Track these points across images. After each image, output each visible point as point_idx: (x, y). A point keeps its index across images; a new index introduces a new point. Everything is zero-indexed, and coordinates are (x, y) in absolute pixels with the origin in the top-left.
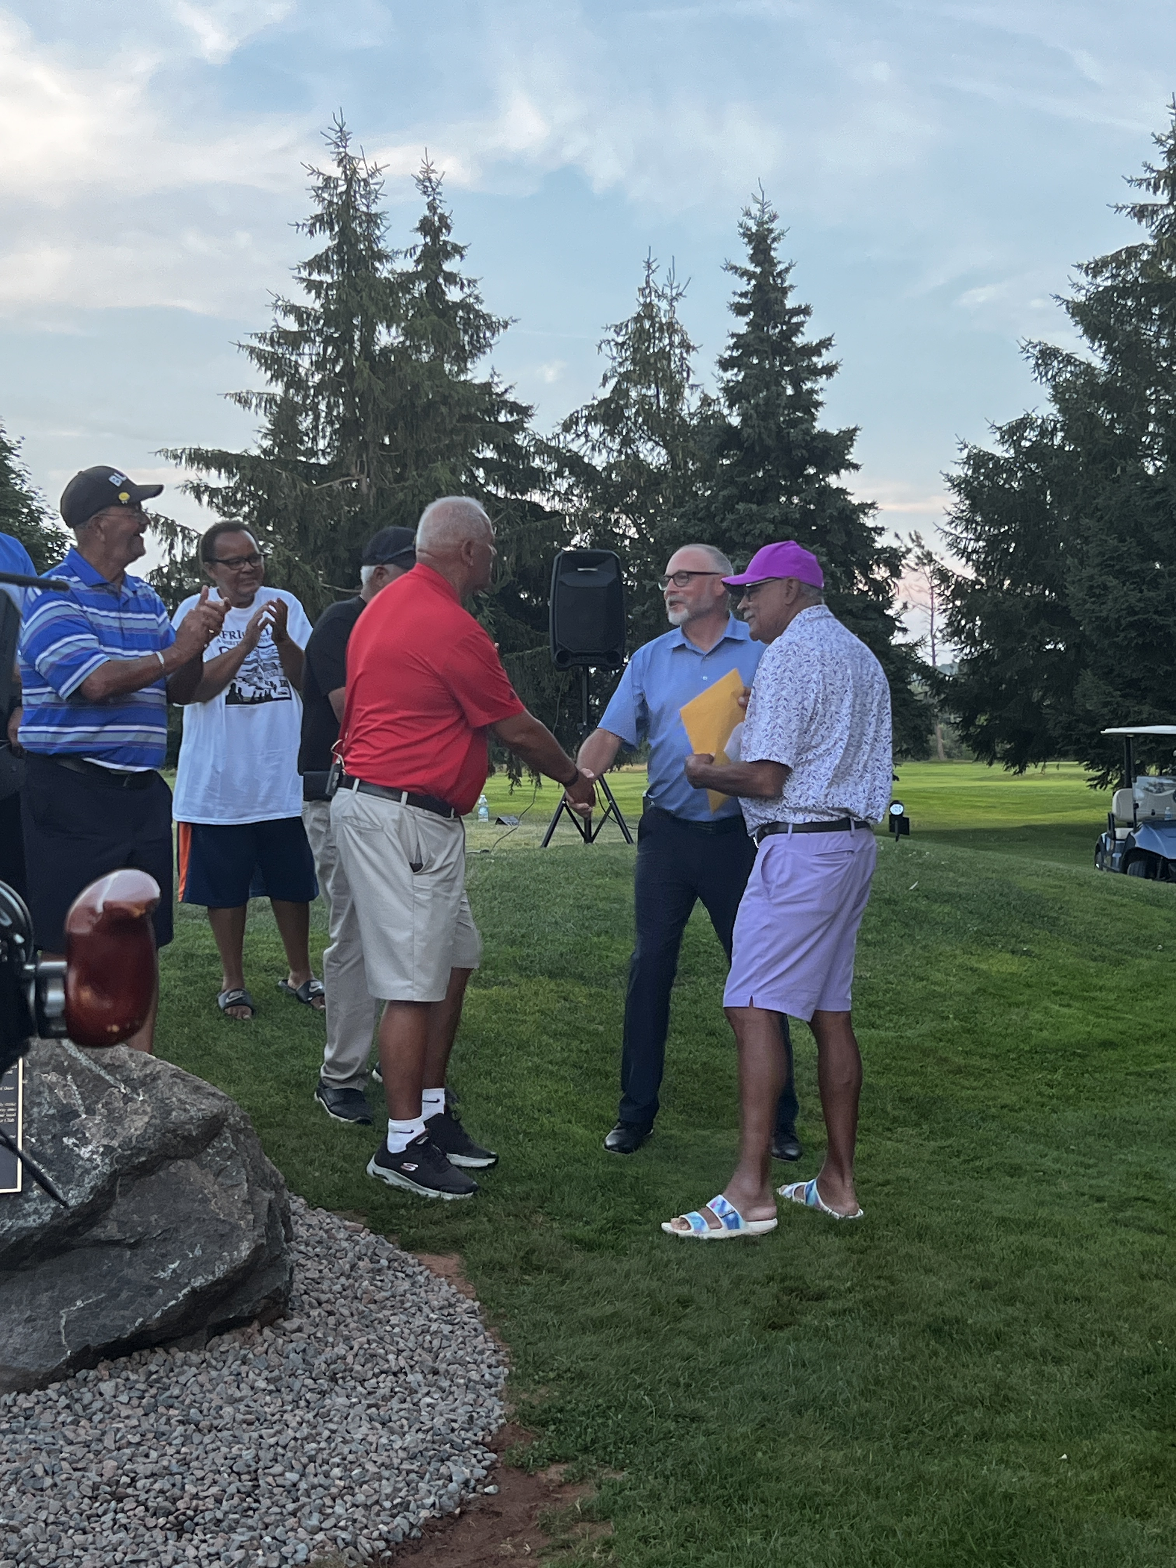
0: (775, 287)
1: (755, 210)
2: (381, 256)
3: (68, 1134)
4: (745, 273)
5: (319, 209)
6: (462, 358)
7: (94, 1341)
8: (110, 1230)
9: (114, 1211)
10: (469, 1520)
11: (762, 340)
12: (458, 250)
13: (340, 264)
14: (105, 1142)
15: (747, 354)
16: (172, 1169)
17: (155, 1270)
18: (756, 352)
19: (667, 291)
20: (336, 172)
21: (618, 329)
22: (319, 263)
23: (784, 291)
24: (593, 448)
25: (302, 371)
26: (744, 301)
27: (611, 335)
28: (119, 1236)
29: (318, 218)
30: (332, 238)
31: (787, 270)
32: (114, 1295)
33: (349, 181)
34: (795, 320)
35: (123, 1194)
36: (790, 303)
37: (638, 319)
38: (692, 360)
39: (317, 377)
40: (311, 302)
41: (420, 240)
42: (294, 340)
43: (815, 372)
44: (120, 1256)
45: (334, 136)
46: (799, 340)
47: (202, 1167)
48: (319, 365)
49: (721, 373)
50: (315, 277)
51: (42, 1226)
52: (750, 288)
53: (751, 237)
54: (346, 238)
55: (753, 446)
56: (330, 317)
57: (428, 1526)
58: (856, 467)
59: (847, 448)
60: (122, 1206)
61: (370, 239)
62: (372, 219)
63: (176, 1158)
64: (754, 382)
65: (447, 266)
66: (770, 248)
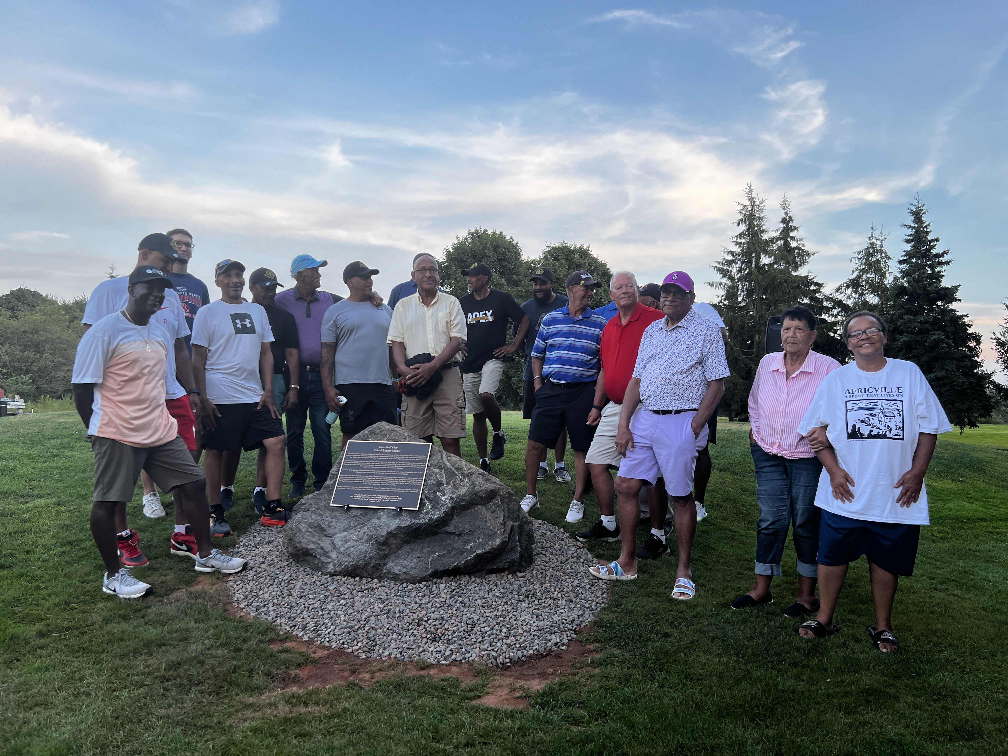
0: (923, 232)
1: (915, 203)
2: (763, 232)
3: (439, 491)
4: (910, 227)
5: (741, 217)
6: (796, 268)
7: (440, 568)
8: (451, 529)
9: (453, 522)
10: (548, 658)
11: (917, 252)
12: (796, 228)
13: (749, 235)
14: (451, 495)
15: (911, 258)
16: (476, 509)
17: (465, 545)
18: (914, 257)
19: (880, 237)
20: (748, 203)
21: (859, 253)
22: (741, 236)
23: (928, 233)
24: (848, 298)
25: (733, 274)
26: (909, 238)
27: (856, 255)
28: (454, 531)
29: (741, 220)
30: (746, 226)
31: (929, 225)
32: (449, 553)
33: (753, 206)
34: (932, 244)
35: (457, 516)
36: (930, 238)
37: (868, 249)
38: (890, 263)
39: (739, 276)
40: (737, 249)
41: (782, 226)
42: (730, 263)
43: (941, 264)
44: (454, 539)
45: (747, 191)
46: (934, 252)
47: (487, 509)
48: (739, 271)
49: (899, 266)
50: (739, 240)
51: (425, 524)
52: (913, 233)
53: (913, 213)
54: (751, 226)
55: (912, 293)
56: (743, 254)
57: (531, 657)
58: (960, 301)
59: (955, 293)
60: (456, 520)
61: (759, 226)
62: (760, 219)
63: (478, 505)
64: (913, 269)
65: (792, 234)
66: (921, 217)
